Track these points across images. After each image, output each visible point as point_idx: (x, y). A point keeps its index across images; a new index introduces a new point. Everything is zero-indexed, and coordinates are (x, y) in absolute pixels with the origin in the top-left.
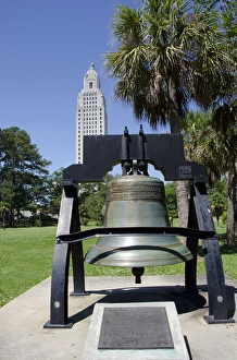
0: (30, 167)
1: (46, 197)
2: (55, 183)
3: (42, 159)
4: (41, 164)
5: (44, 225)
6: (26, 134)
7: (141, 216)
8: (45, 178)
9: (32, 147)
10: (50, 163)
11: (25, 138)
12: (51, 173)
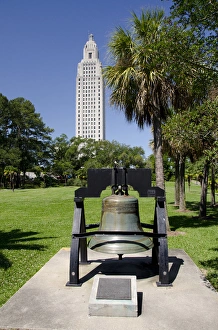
0: (35, 133)
1: (49, 160)
2: (57, 148)
3: (46, 127)
4: (44, 131)
5: (47, 186)
6: (30, 105)
7: (122, 223)
8: (48, 143)
9: (36, 116)
10: (52, 131)
11: (30, 107)
12: (53, 139)
